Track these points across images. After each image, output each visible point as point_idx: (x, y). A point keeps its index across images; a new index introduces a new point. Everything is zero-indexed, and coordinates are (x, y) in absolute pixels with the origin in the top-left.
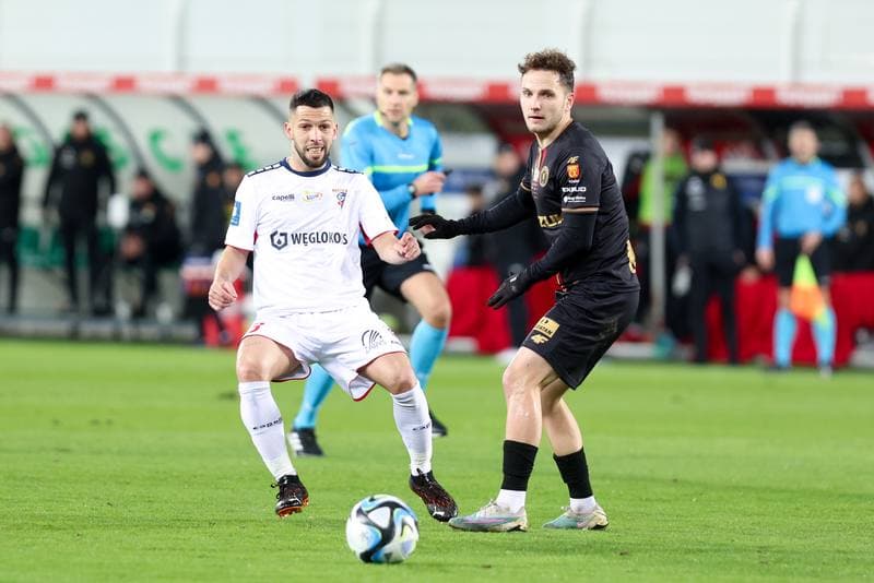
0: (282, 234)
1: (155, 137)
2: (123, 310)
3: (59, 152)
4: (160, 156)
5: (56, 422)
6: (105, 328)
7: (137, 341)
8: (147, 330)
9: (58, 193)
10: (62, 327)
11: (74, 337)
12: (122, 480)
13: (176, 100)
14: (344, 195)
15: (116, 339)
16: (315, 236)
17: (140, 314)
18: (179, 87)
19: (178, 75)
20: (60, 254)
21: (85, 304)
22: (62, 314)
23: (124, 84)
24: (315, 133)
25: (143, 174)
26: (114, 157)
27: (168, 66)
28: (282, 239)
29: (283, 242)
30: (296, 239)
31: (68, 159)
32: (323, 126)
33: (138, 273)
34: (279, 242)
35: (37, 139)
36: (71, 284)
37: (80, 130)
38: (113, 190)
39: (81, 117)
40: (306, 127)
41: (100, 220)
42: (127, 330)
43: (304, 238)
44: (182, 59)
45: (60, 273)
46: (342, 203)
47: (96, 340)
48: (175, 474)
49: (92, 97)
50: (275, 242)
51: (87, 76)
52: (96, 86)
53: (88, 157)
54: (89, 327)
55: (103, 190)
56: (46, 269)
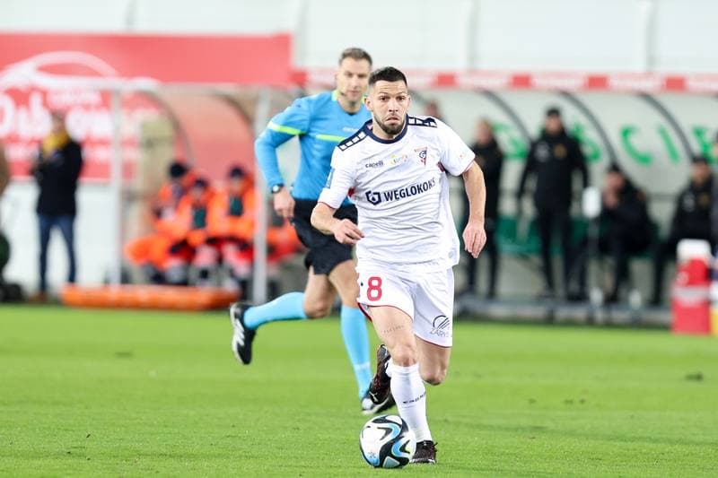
0: (375, 194)
1: (626, 132)
2: (596, 296)
3: (534, 145)
4: (631, 151)
5: (532, 401)
6: (579, 312)
7: (609, 325)
8: (619, 315)
9: (532, 184)
10: (539, 311)
11: (549, 321)
12: (594, 456)
13: (646, 97)
14: (425, 152)
15: (590, 322)
16: (405, 191)
17: (612, 299)
18: (648, 85)
19: (649, 75)
20: (535, 244)
21: (560, 291)
22: (539, 299)
23: (597, 82)
24: (392, 104)
25: (615, 168)
26: (587, 150)
27: (639, 66)
28: (376, 197)
29: (377, 199)
30: (389, 196)
31: (542, 153)
32: (400, 98)
33: (610, 262)
34: (374, 199)
35: (516, 134)
36: (547, 271)
37: (553, 125)
38: (586, 183)
39: (553, 112)
40: (385, 98)
41: (574, 210)
42: (600, 315)
43: (396, 195)
44: (651, 59)
45: (537, 260)
46: (424, 161)
47: (570, 323)
48: (644, 451)
49: (566, 94)
50: (370, 199)
51: (560, 75)
52: (570, 84)
53: (560, 151)
54: (564, 312)
55: (577, 183)
56: (523, 257)
